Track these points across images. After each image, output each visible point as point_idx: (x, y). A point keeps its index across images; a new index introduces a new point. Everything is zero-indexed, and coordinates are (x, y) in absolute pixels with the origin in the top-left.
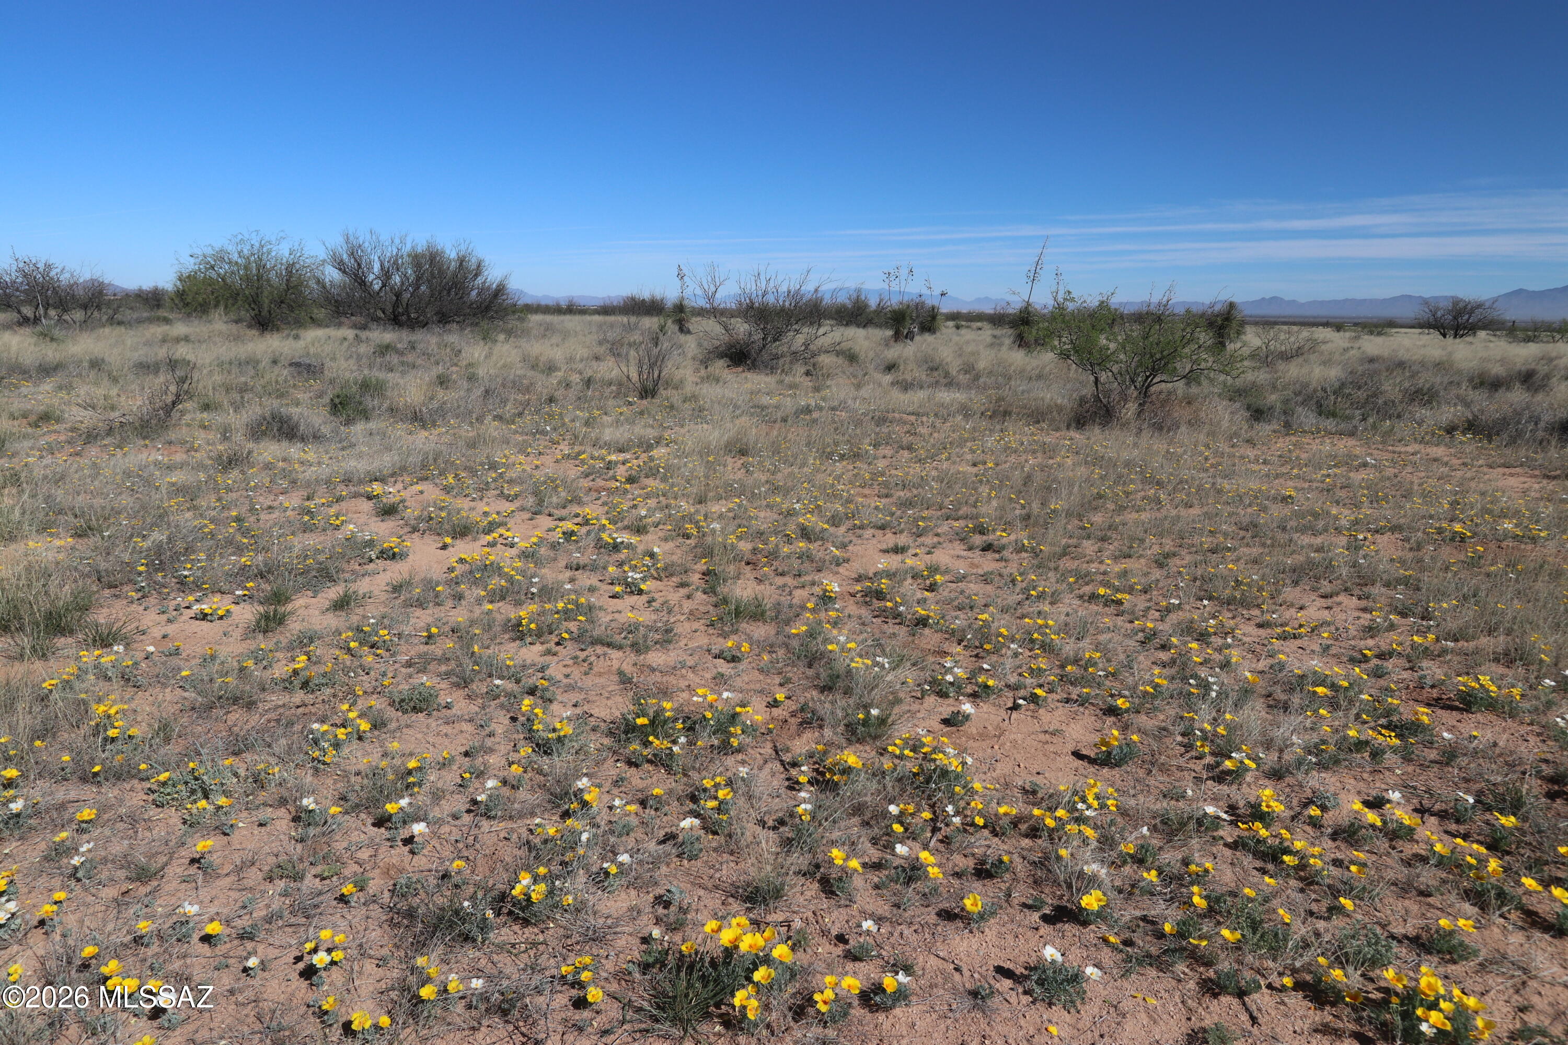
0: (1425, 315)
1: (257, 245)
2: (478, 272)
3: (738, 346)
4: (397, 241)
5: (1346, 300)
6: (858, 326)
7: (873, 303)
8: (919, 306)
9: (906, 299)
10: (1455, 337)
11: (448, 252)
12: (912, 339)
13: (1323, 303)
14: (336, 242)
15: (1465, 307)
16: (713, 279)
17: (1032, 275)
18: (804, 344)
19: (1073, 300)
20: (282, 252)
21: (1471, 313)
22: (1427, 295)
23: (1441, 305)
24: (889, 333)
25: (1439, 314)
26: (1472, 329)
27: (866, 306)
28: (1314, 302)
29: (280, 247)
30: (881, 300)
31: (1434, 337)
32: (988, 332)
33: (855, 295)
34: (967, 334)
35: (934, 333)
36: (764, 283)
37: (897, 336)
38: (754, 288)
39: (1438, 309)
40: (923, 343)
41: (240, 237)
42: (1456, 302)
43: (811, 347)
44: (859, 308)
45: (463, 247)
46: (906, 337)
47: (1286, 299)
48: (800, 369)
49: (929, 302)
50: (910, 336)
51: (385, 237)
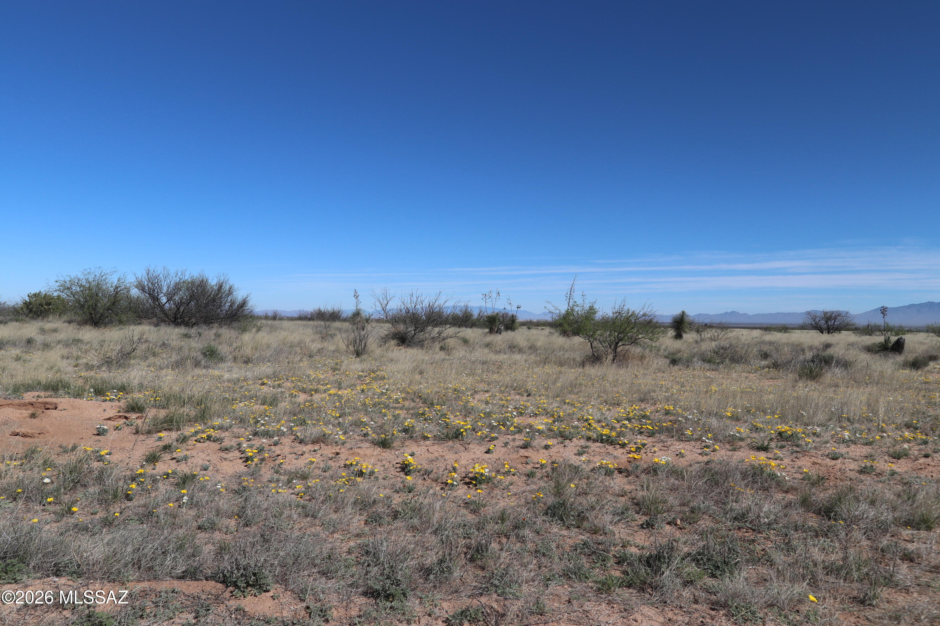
0: (809, 321)
1: (98, 275)
2: (230, 292)
3: (400, 335)
4: (179, 274)
5: (778, 314)
6: (466, 327)
7: (475, 314)
8: (505, 316)
9: (496, 311)
10: (828, 333)
11: (210, 281)
12: (500, 333)
13: (763, 315)
14: (141, 274)
15: (831, 316)
16: (386, 297)
17: (568, 295)
18: (438, 333)
19: (578, 306)
20: (113, 280)
21: (835, 318)
22: (809, 309)
23: (818, 314)
24: (487, 330)
25: (817, 320)
26: (838, 329)
27: (471, 315)
28: (758, 314)
29: (113, 276)
30: (481, 312)
32: (547, 330)
33: (464, 309)
34: (534, 332)
35: (514, 330)
36: (415, 299)
37: (491, 331)
38: (409, 302)
39: (816, 317)
40: (507, 335)
41: (89, 270)
42: (825, 313)
43: (442, 335)
44: (466, 317)
45: (222, 278)
46: (497, 332)
47: (741, 312)
48: (437, 346)
49: (510, 313)
50: (499, 332)
51: (172, 271)
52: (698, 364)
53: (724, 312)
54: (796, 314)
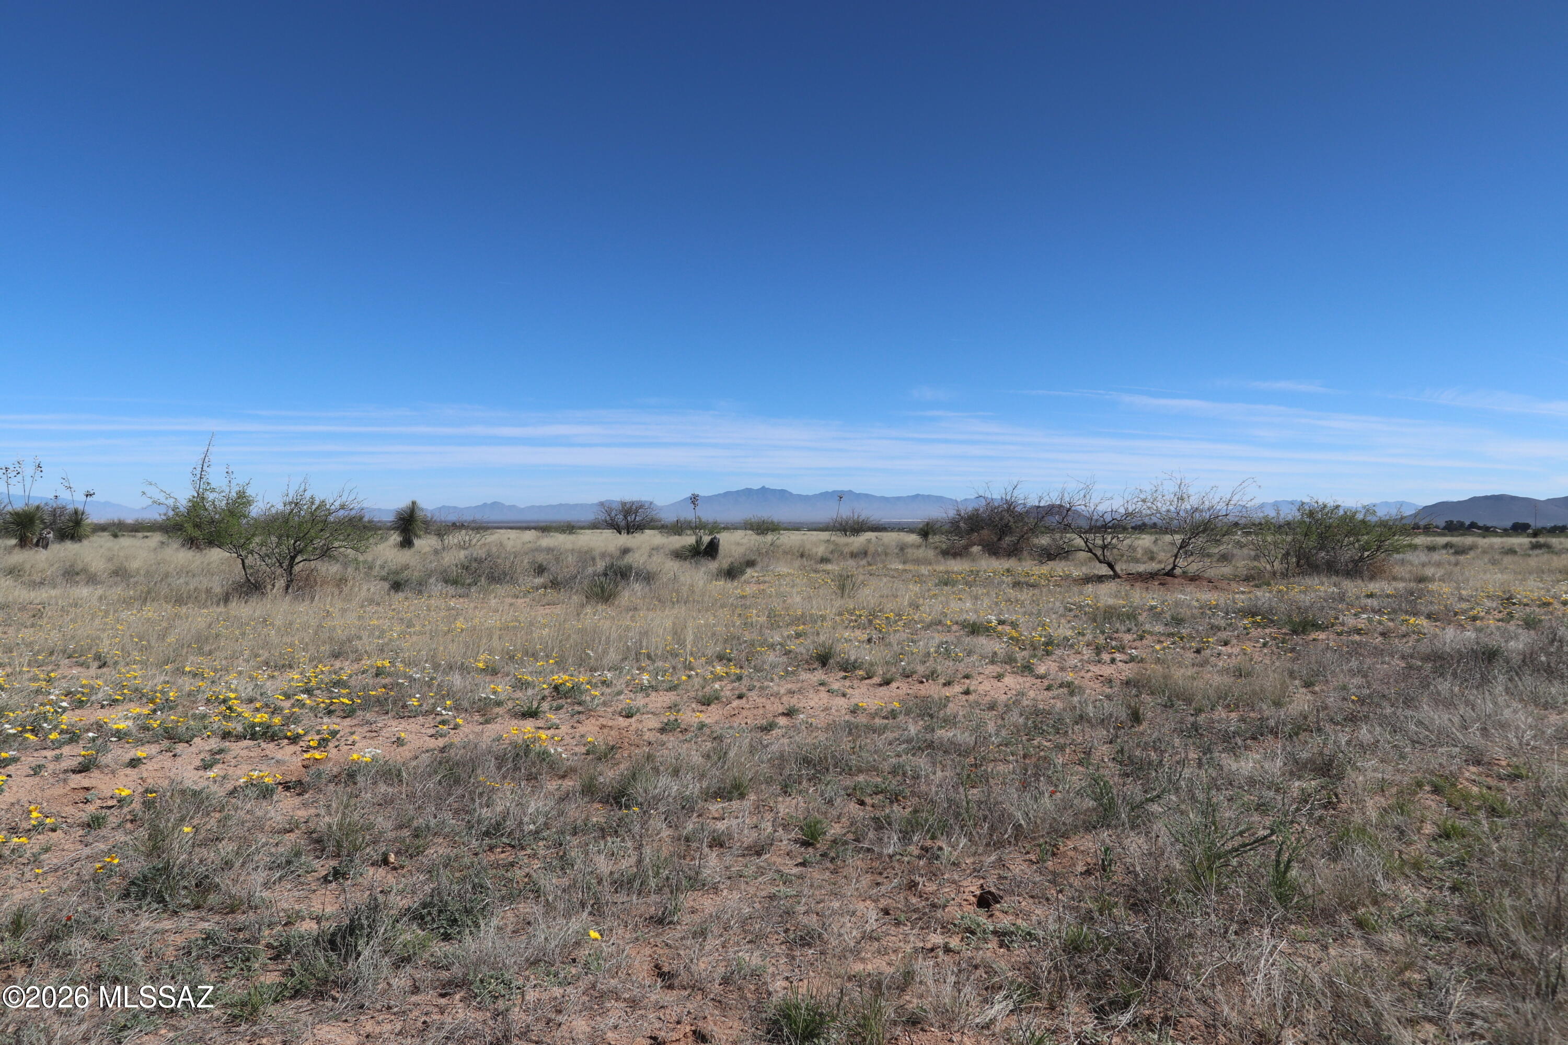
0: (602, 516)
5: (561, 505)
8: (56, 511)
10: (628, 533)
12: (45, 547)
15: (631, 508)
21: (636, 512)
23: (614, 506)
24: (12, 541)
25: (613, 514)
26: (641, 527)
28: (533, 507)
31: (609, 534)
32: (156, 538)
34: (126, 542)
35: (80, 541)
37: (23, 543)
39: (611, 509)
40: (62, 550)
42: (624, 504)
46: (37, 545)
47: (507, 504)
49: (70, 507)
50: (42, 544)
52: (436, 587)
53: (480, 503)
54: (586, 505)
